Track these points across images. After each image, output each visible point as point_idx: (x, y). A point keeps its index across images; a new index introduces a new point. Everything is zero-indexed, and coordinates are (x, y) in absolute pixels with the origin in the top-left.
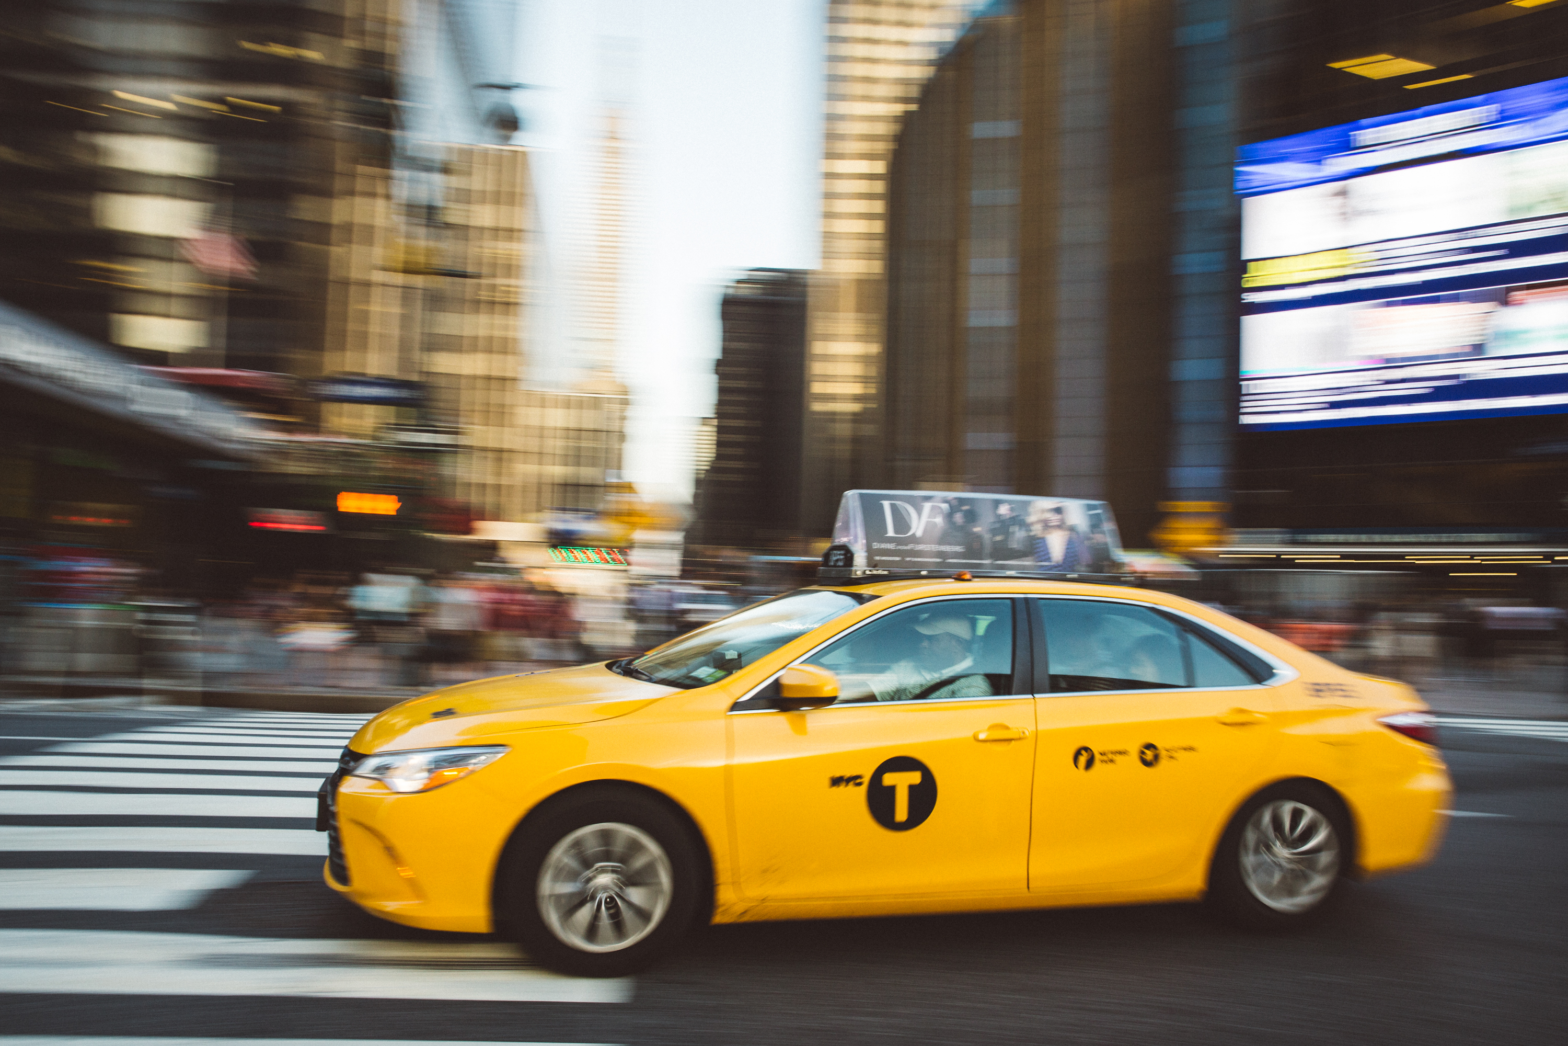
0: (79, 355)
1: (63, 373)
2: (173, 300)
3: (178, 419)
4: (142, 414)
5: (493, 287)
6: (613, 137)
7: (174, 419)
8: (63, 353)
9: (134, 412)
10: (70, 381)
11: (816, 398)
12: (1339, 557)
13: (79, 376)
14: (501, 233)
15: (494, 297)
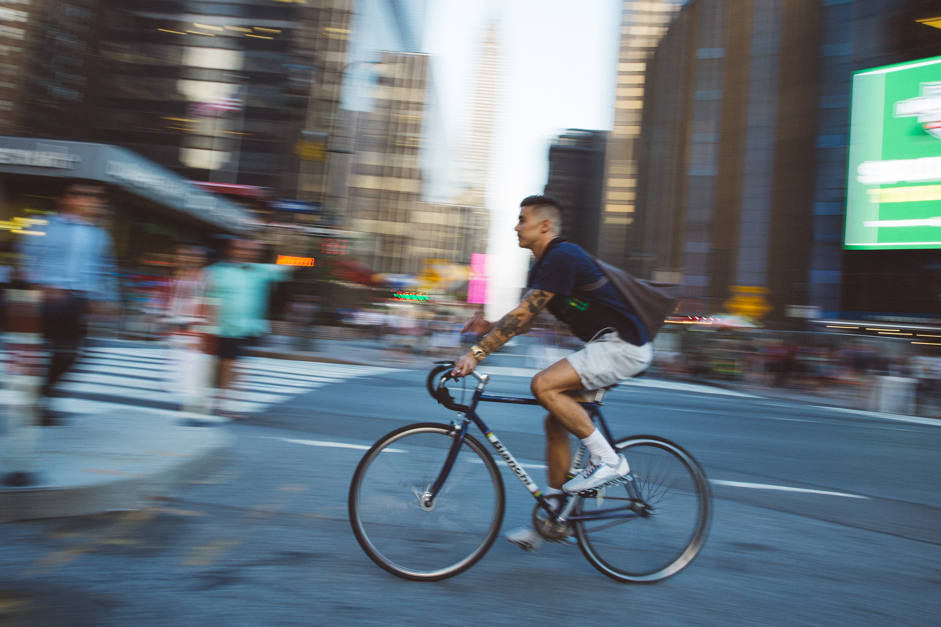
0: (163, 177)
1: (154, 187)
2: (215, 140)
3: (210, 212)
4: (191, 210)
5: (404, 138)
6: (490, 41)
7: (207, 211)
8: (156, 176)
9: (187, 208)
10: (158, 191)
11: (608, 215)
12: (899, 331)
13: (162, 188)
14: (411, 105)
15: (404, 143)
